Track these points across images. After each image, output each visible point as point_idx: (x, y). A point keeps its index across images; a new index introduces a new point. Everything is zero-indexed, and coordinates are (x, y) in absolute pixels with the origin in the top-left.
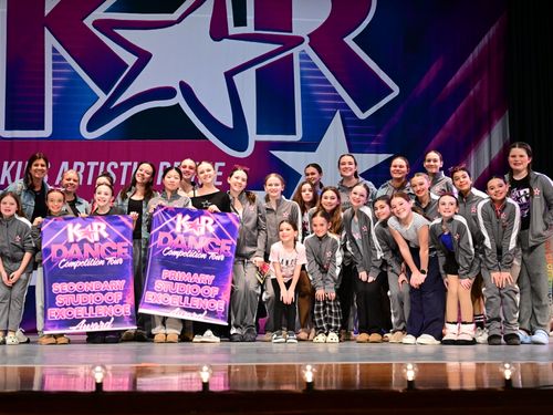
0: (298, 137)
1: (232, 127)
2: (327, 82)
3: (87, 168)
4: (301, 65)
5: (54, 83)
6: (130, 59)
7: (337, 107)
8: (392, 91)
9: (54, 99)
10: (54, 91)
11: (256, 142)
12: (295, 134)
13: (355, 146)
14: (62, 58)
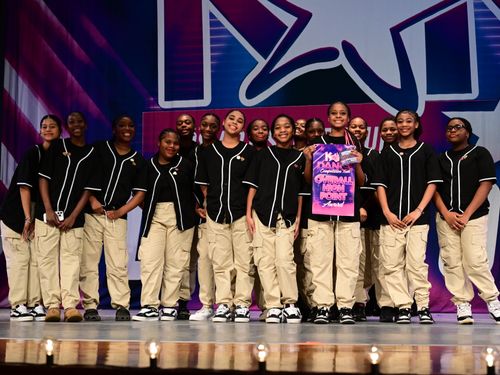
0: (474, 94)
1: (399, 87)
5: (213, 50)
6: (289, 20)
9: (213, 67)
10: (213, 58)
11: (427, 102)
12: (470, 91)
14: (219, 24)
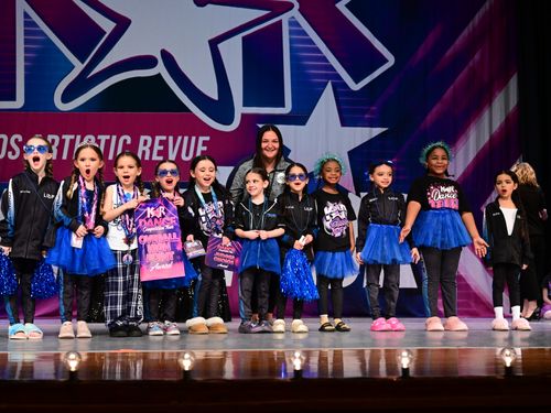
0: (287, 109)
1: (216, 98)
2: (318, 51)
3: (62, 142)
4: (291, 32)
5: (26, 50)
6: (108, 26)
7: (328, 77)
8: (386, 61)
9: (26, 68)
10: (26, 59)
11: (243, 115)
12: (284, 106)
13: (347, 119)
14: (34, 24)
